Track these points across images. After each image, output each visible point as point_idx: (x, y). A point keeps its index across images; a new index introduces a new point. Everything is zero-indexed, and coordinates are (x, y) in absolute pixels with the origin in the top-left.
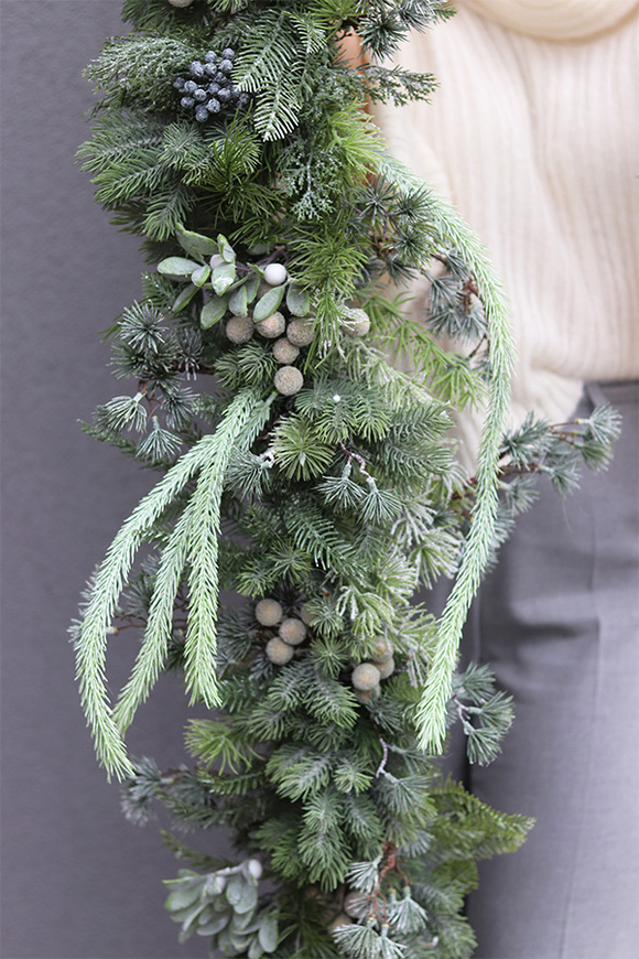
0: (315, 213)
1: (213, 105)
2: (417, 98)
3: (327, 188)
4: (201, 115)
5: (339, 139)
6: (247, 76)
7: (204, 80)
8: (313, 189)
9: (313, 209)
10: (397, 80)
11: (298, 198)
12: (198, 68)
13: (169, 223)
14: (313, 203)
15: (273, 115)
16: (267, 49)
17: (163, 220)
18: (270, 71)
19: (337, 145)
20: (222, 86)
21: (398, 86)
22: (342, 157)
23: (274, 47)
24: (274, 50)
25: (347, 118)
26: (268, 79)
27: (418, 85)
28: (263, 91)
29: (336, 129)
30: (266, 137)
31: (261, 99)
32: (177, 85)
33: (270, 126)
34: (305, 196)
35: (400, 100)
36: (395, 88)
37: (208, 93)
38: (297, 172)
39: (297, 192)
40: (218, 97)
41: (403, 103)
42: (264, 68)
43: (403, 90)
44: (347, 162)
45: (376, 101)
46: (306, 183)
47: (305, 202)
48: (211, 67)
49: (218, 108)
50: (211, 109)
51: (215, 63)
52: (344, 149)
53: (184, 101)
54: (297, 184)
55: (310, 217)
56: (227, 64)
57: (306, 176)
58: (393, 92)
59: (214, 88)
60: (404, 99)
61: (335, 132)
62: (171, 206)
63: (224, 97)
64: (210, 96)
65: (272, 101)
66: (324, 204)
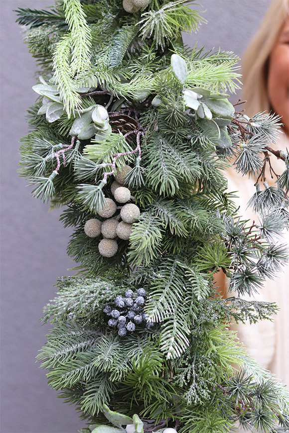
0: (199, 399)
1: (131, 326)
2: (264, 317)
3: (207, 383)
4: (122, 332)
5: (214, 348)
6: (155, 310)
7: (125, 310)
8: (197, 381)
9: (197, 396)
10: (252, 307)
11: (186, 388)
12: (120, 301)
13: (99, 405)
14: (197, 391)
15: (172, 339)
16: (167, 289)
17: (94, 401)
18: (169, 304)
19: (213, 351)
20: (137, 313)
21: (253, 310)
22: (217, 360)
23: (172, 287)
24: (172, 290)
25: (219, 333)
26: (168, 311)
27: (265, 309)
28: (166, 321)
29: (212, 340)
30: (169, 356)
31: (164, 328)
32: (106, 311)
33: (171, 348)
34: (191, 386)
35: (253, 320)
36: (250, 312)
37: (127, 318)
38: (186, 370)
39: (186, 384)
40: (133, 321)
41: (255, 321)
42: (166, 304)
43: (255, 313)
44: (220, 364)
45: (239, 321)
46: (192, 377)
47: (192, 392)
48: (130, 301)
49: (134, 329)
50: (129, 329)
51: (132, 298)
52: (218, 356)
53: (111, 322)
54: (186, 378)
55: (195, 402)
56: (141, 299)
57: (192, 372)
58: (250, 315)
59: (131, 314)
60: (256, 319)
61: (211, 342)
62: (100, 391)
63: (138, 321)
64: (128, 320)
65: (172, 328)
66: (205, 393)
